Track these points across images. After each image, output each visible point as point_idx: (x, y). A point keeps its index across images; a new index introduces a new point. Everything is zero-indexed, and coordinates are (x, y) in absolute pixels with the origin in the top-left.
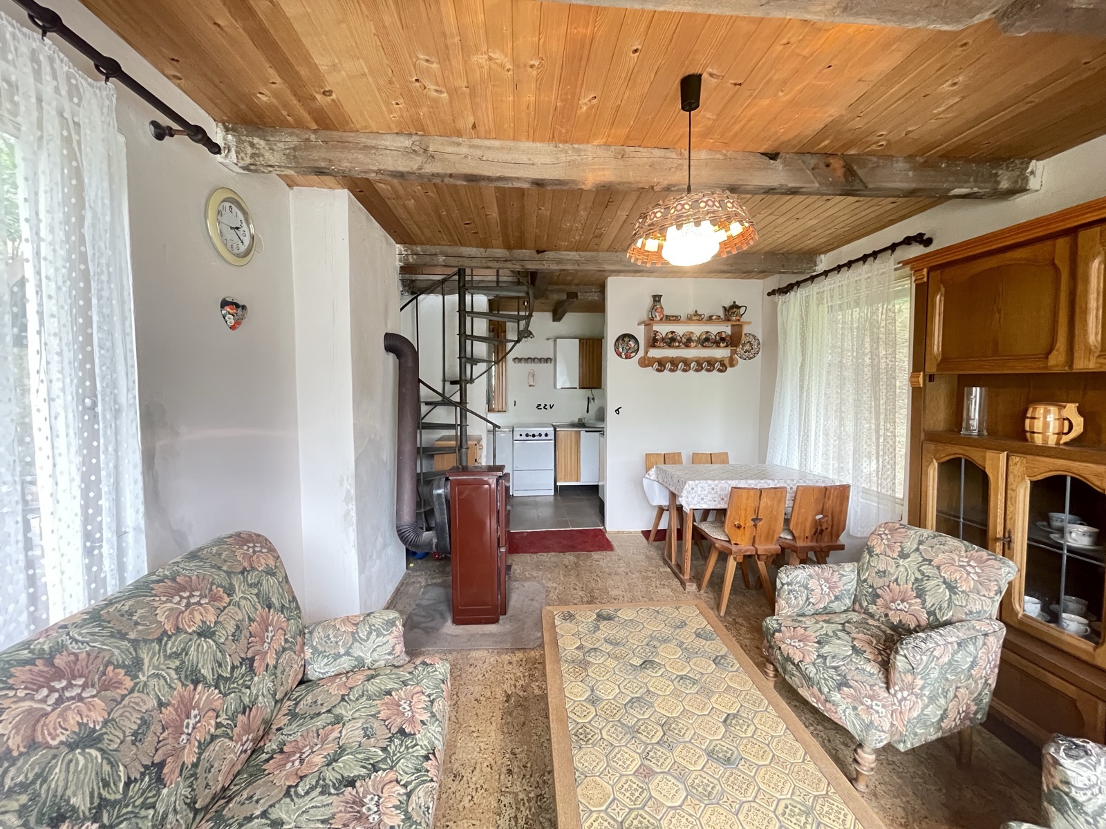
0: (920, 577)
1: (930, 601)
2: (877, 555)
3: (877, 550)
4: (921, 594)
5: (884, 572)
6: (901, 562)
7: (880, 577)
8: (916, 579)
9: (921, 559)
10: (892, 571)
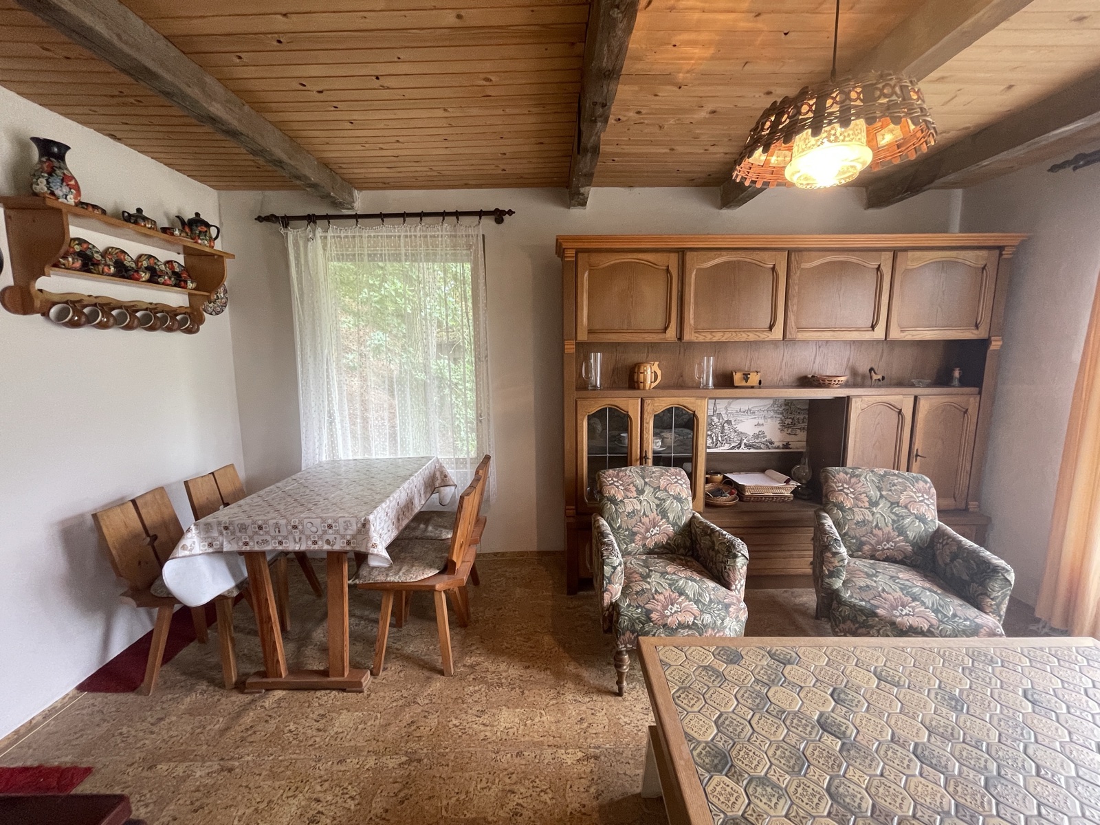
0: (658, 502)
1: (671, 516)
2: (621, 501)
3: (619, 497)
4: (664, 514)
5: (633, 512)
6: (641, 497)
7: (631, 518)
8: (657, 506)
9: (652, 490)
10: (639, 508)
